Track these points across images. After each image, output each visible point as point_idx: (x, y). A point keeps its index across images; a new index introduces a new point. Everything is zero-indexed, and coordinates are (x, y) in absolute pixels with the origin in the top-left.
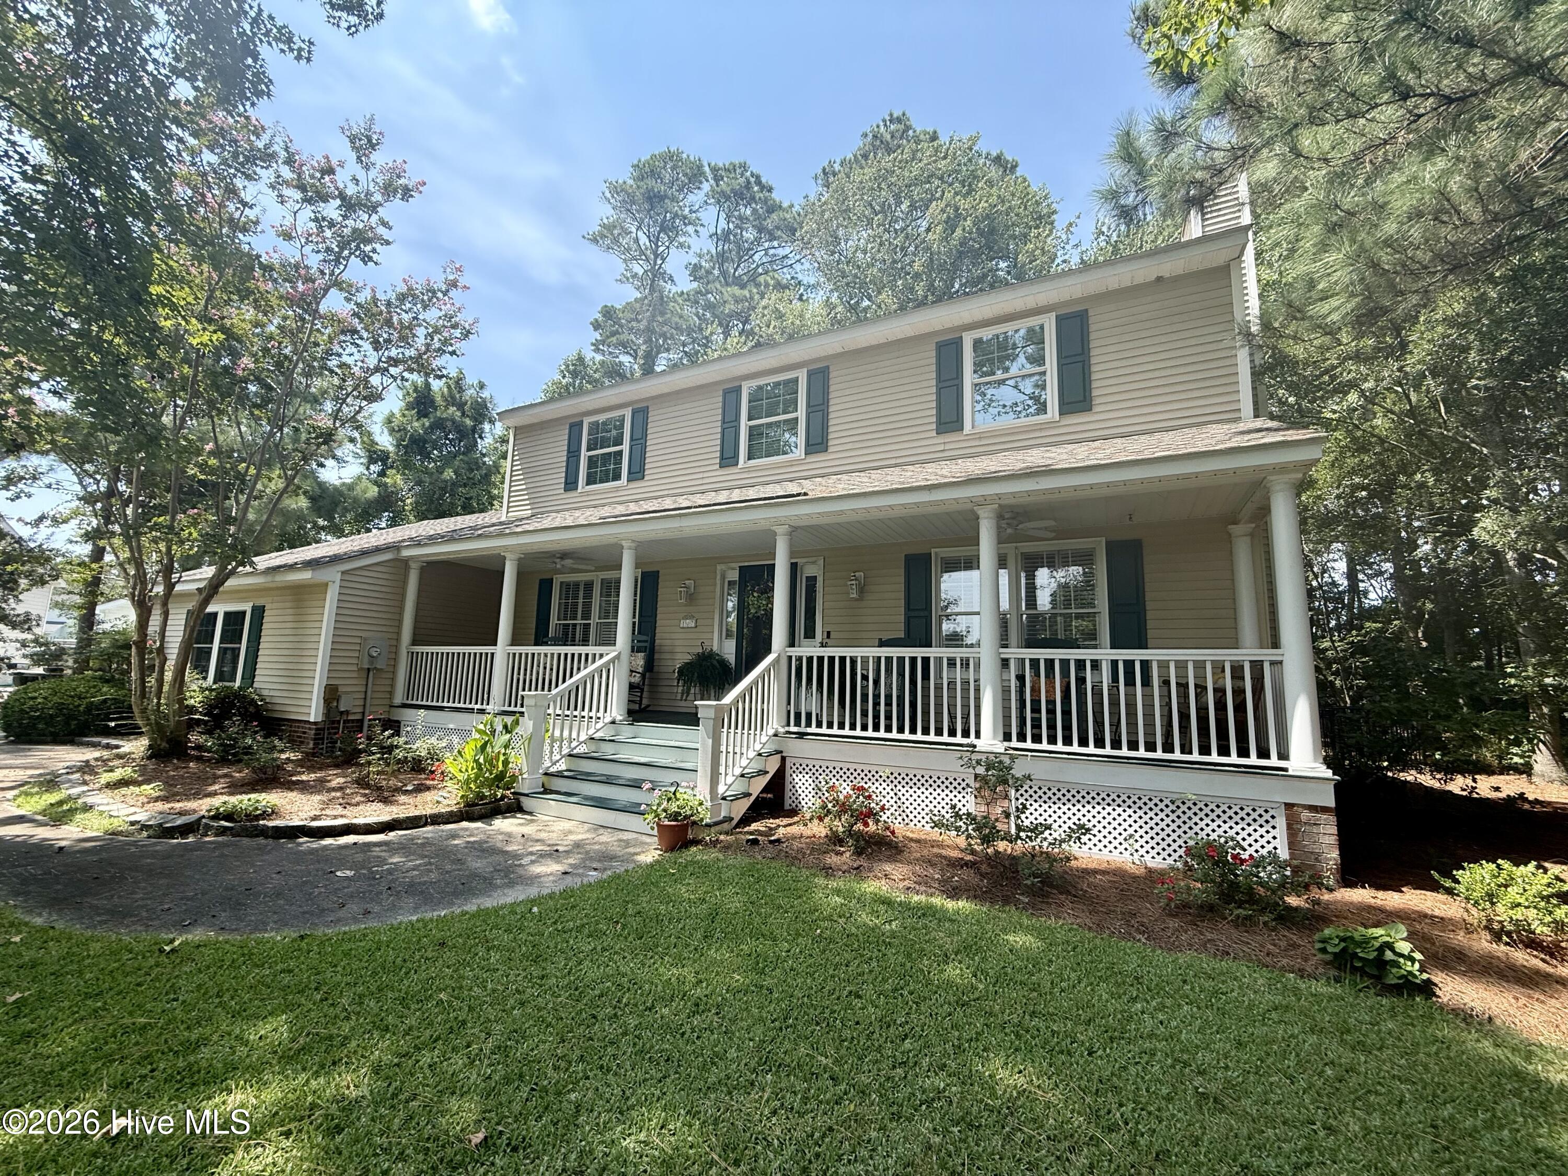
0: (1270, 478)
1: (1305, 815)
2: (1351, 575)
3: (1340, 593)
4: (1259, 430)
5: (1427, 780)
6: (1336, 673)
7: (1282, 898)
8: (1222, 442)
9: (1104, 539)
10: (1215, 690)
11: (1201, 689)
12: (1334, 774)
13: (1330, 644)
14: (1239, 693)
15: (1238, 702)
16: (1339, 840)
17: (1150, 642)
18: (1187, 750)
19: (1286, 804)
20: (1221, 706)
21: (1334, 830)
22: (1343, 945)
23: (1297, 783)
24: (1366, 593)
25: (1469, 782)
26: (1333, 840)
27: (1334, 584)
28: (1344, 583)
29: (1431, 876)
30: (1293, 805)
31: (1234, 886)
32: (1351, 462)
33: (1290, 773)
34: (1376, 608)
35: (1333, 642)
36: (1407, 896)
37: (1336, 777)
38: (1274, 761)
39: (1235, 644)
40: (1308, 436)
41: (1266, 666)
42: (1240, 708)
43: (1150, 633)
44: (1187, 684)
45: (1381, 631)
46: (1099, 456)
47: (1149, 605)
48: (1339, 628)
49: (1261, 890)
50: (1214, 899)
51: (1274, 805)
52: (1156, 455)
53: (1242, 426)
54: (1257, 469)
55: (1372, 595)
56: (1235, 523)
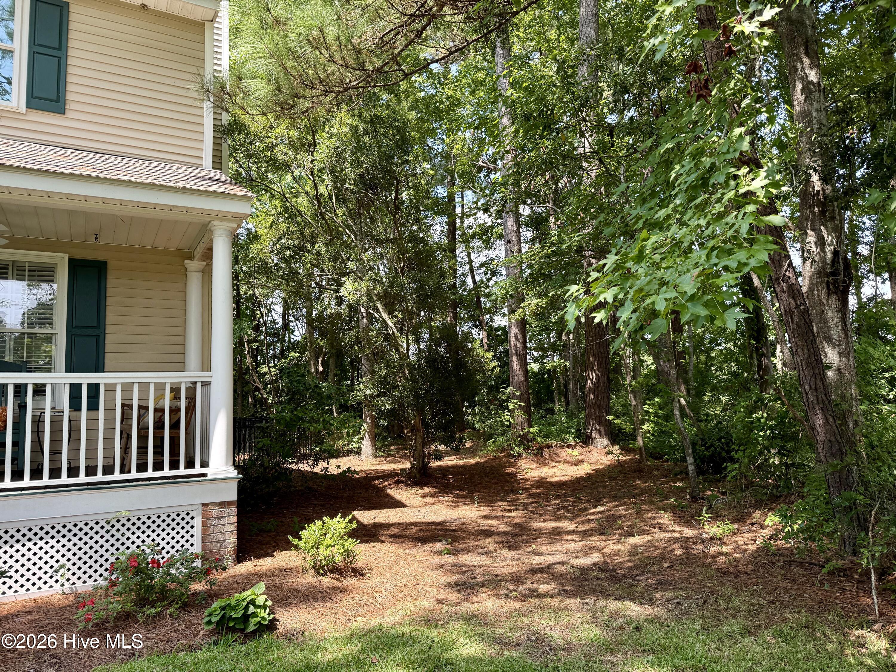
0: (214, 223)
1: (216, 511)
2: (285, 315)
3: (277, 329)
4: (212, 180)
5: (304, 467)
6: (269, 393)
7: (187, 588)
8: (180, 181)
9: (67, 256)
10: (156, 410)
11: (143, 409)
12: (239, 473)
13: (267, 369)
14: (175, 411)
15: (174, 421)
16: (238, 527)
17: (107, 366)
18: (127, 469)
19: (203, 505)
20: (159, 425)
21: (234, 519)
22: (223, 612)
23: (214, 485)
24: (293, 330)
25: (325, 465)
26: (233, 528)
27: (274, 322)
28: (280, 322)
29: (288, 539)
30: (207, 505)
31: (150, 589)
32: (283, 227)
33: (209, 477)
34: (298, 343)
35: (269, 367)
36: (276, 558)
37: (240, 476)
38: (198, 469)
39: (182, 367)
40: (242, 194)
41: (199, 386)
42: (175, 426)
43: (108, 357)
44: (132, 405)
45: (299, 359)
46: (60, 163)
47: (109, 329)
48: (274, 357)
49: (172, 586)
50: (129, 607)
51: (194, 508)
52: (120, 177)
53: (202, 173)
54: (203, 212)
55: (296, 333)
56: (191, 258)
